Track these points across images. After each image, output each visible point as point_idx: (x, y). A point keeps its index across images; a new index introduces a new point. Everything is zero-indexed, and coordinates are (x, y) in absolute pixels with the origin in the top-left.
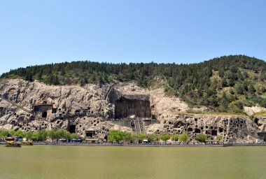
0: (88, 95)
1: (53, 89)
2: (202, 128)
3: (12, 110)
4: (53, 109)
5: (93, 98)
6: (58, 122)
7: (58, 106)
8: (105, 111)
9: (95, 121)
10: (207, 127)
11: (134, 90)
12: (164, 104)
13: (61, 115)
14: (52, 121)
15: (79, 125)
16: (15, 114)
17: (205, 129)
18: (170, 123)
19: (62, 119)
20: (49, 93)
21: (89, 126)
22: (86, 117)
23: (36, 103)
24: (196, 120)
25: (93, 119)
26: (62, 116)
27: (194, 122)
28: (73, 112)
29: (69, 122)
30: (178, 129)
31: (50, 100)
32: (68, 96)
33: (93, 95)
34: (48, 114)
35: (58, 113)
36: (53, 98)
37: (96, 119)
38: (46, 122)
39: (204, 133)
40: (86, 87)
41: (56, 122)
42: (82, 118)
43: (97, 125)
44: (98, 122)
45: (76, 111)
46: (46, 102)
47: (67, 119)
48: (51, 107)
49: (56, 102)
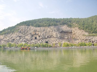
0: (51, 30)
1: (38, 29)
2: (94, 41)
3: (24, 37)
4: (39, 36)
6: (42, 40)
7: (41, 35)
9: (55, 40)
10: (96, 41)
11: (66, 28)
12: (79, 33)
13: (42, 38)
14: (39, 40)
15: (49, 41)
16: (25, 38)
17: (95, 41)
19: (43, 39)
20: (36, 30)
21: (53, 42)
22: (51, 38)
23: (32, 34)
24: (92, 38)
27: (92, 39)
28: (46, 37)
29: (45, 41)
30: (86, 42)
31: (37, 33)
32: (44, 31)
33: (53, 30)
34: (37, 38)
35: (41, 37)
36: (38, 32)
37: (56, 39)
38: (37, 41)
39: (95, 43)
40: (50, 28)
41: (41, 40)
42: (50, 39)
43: (56, 41)
44: (56, 40)
45: (48, 36)
46: (36, 34)
47: (44, 39)
48: (38, 35)
49: (40, 33)
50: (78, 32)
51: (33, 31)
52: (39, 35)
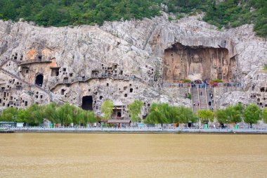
0: (113, 41)
4: (53, 69)
5: (122, 47)
6: (63, 91)
7: (62, 63)
8: (144, 70)
9: (125, 88)
13: (66, 78)
14: (52, 90)
15: (98, 96)
18: (262, 90)
19: (68, 85)
20: (44, 42)
21: (116, 98)
22: (109, 81)
23: (24, 59)
25: (121, 84)
26: (69, 81)
29: (81, 93)
31: (46, 53)
34: (45, 78)
36: (51, 49)
38: (41, 92)
40: (109, 28)
41: (60, 91)
42: (103, 83)
43: (130, 95)
44: (131, 90)
45: (93, 72)
46: (40, 58)
47: (76, 86)
48: (49, 66)
49: (58, 56)
50: (251, 47)
51: (28, 44)
52: (56, 66)
